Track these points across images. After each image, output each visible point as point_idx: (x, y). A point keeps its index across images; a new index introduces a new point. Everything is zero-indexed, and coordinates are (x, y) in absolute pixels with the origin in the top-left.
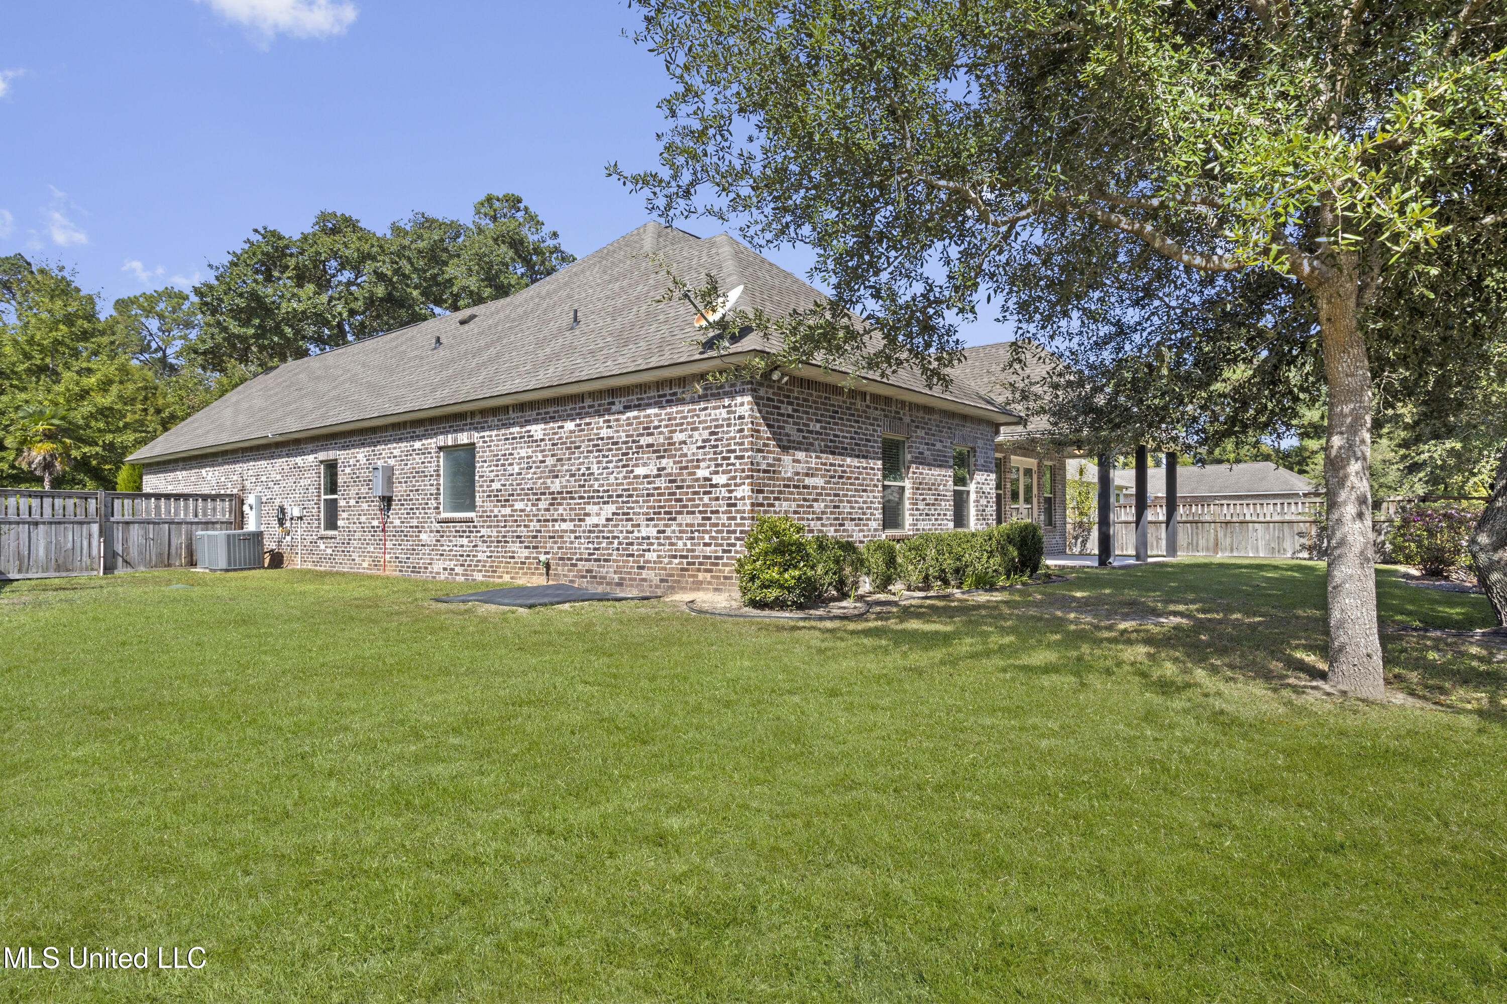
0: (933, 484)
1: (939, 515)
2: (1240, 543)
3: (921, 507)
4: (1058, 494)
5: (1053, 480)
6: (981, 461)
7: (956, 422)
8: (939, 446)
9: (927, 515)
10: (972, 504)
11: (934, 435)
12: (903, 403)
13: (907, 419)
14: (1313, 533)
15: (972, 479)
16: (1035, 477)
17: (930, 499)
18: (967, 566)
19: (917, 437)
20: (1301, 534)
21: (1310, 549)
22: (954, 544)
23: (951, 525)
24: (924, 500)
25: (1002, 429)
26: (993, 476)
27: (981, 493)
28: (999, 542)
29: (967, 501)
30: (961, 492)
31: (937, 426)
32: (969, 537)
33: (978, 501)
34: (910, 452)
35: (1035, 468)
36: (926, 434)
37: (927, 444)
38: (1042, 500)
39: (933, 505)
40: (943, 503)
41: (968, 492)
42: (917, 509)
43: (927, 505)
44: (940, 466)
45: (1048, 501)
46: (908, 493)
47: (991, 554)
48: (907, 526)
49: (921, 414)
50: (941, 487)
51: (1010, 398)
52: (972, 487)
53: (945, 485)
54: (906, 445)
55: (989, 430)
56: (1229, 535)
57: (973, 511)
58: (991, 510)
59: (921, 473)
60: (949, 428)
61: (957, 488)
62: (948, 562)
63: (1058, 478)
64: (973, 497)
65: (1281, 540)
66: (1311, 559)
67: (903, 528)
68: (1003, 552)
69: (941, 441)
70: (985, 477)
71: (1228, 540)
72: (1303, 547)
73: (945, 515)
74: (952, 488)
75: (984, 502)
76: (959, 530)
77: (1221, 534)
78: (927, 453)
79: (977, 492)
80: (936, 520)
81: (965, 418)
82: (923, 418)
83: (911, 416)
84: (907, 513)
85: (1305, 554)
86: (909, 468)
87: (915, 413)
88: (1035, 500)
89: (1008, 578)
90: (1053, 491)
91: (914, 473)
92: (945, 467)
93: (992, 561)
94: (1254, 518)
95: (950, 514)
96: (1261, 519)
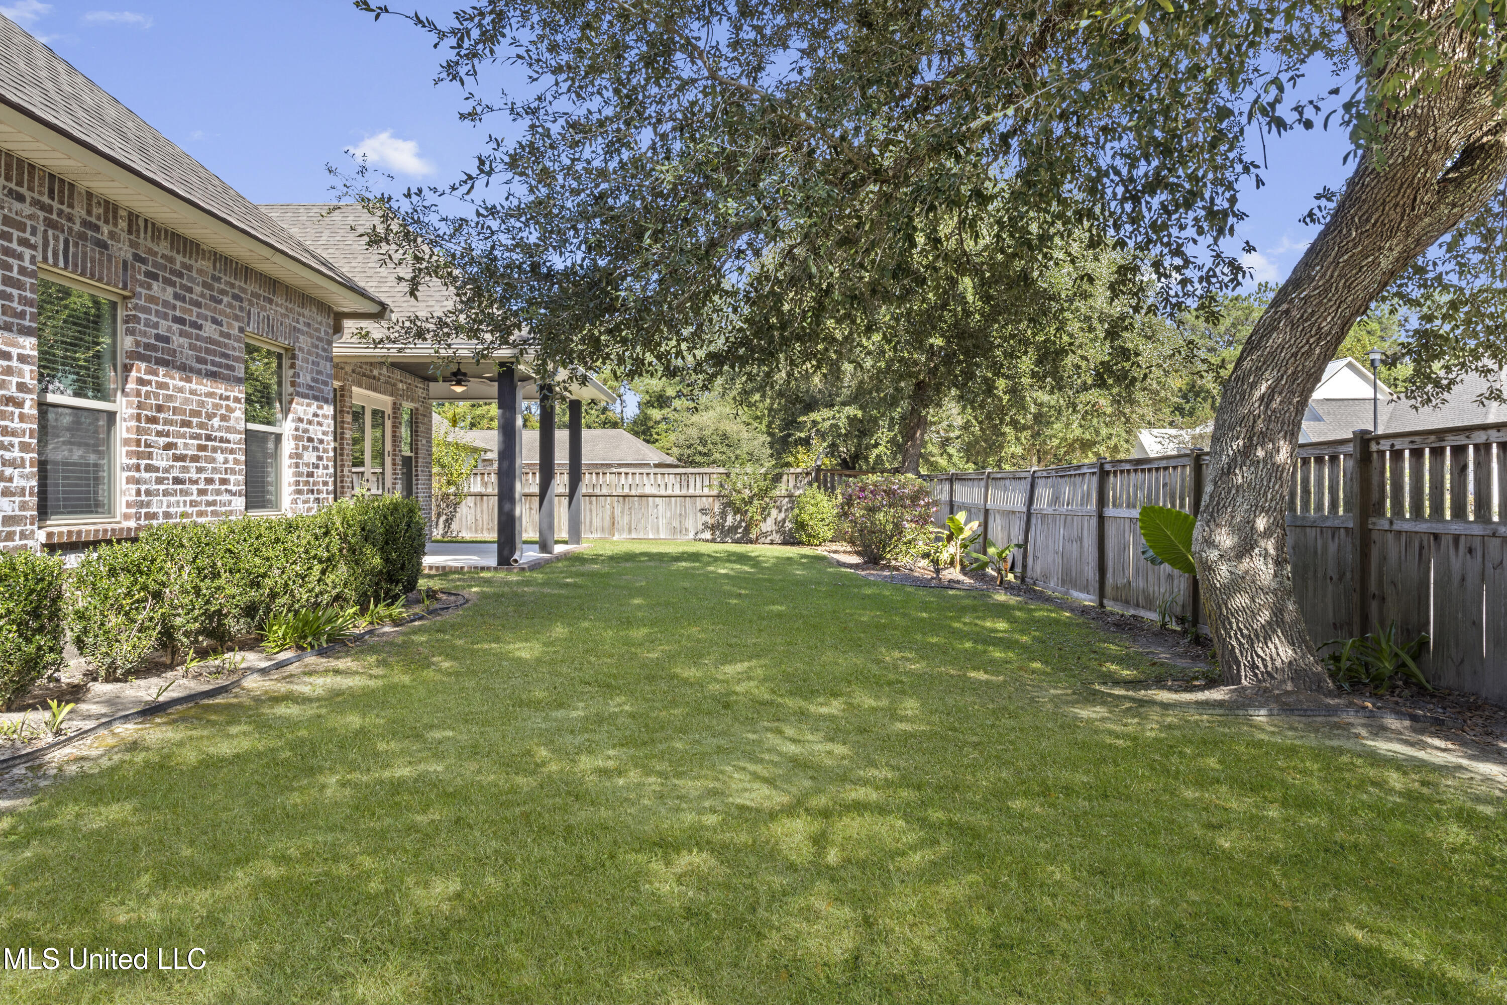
0: (195, 413)
1: (209, 481)
2: (639, 521)
3: (162, 464)
4: (422, 453)
5: (414, 432)
6: (305, 378)
7: (252, 287)
8: (209, 330)
9: (177, 481)
10: (286, 462)
11: (198, 305)
12: (111, 209)
13: (122, 250)
14: (716, 509)
15: (286, 411)
16: (388, 424)
17: (187, 446)
18: (273, 595)
19: (152, 299)
20: (703, 511)
21: (713, 528)
22: (243, 549)
23: (239, 503)
24: (168, 446)
25: (350, 325)
26: (329, 410)
27: (304, 439)
28: (344, 538)
29: (276, 454)
30: (263, 437)
31: (205, 285)
32: (281, 533)
33: (299, 456)
34: (130, 332)
35: (389, 411)
36: (176, 296)
37: (180, 321)
38: (399, 461)
39: (195, 459)
40: (220, 457)
41: (278, 437)
42: (149, 468)
43: (177, 458)
44: (213, 376)
45: (407, 461)
46: (123, 430)
47: (329, 563)
48: (121, 508)
49: (163, 248)
50: (216, 422)
51: (381, 229)
52: (287, 428)
53: (224, 418)
54: (121, 313)
55: (324, 323)
56: (627, 512)
57: (287, 475)
58: (324, 474)
59: (162, 386)
60: (236, 297)
61: (252, 426)
62: (231, 590)
63: (422, 428)
64: (288, 446)
65: (682, 517)
66: (713, 541)
67: (110, 512)
68: (354, 555)
69: (215, 321)
70: (314, 408)
71: (626, 519)
72: (706, 526)
73: (224, 482)
74: (241, 426)
75: (310, 457)
76: (256, 514)
77: (618, 511)
78: (177, 341)
79: (297, 438)
80: (202, 492)
81: (273, 284)
82: (171, 260)
83: (133, 244)
84: (121, 477)
85: (707, 535)
86: (127, 369)
87: (145, 241)
88: (388, 461)
89: (363, 611)
90: (414, 446)
91: (141, 382)
92: (226, 379)
93: (330, 578)
94: (654, 491)
95: (237, 481)
96: (663, 493)
